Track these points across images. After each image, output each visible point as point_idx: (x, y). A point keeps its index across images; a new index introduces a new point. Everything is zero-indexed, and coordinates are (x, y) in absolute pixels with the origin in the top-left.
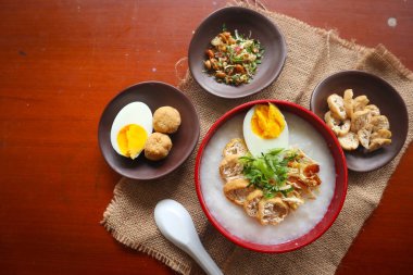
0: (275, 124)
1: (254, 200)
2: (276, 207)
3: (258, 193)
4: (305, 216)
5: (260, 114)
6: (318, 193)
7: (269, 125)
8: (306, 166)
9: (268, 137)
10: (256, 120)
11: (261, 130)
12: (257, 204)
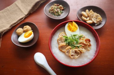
0: (75, 27)
1: (68, 49)
2: (76, 52)
3: (69, 47)
4: (87, 56)
5: (70, 25)
6: (90, 49)
7: (73, 27)
8: (85, 39)
9: (73, 31)
10: (69, 26)
11: (70, 29)
12: (69, 51)
